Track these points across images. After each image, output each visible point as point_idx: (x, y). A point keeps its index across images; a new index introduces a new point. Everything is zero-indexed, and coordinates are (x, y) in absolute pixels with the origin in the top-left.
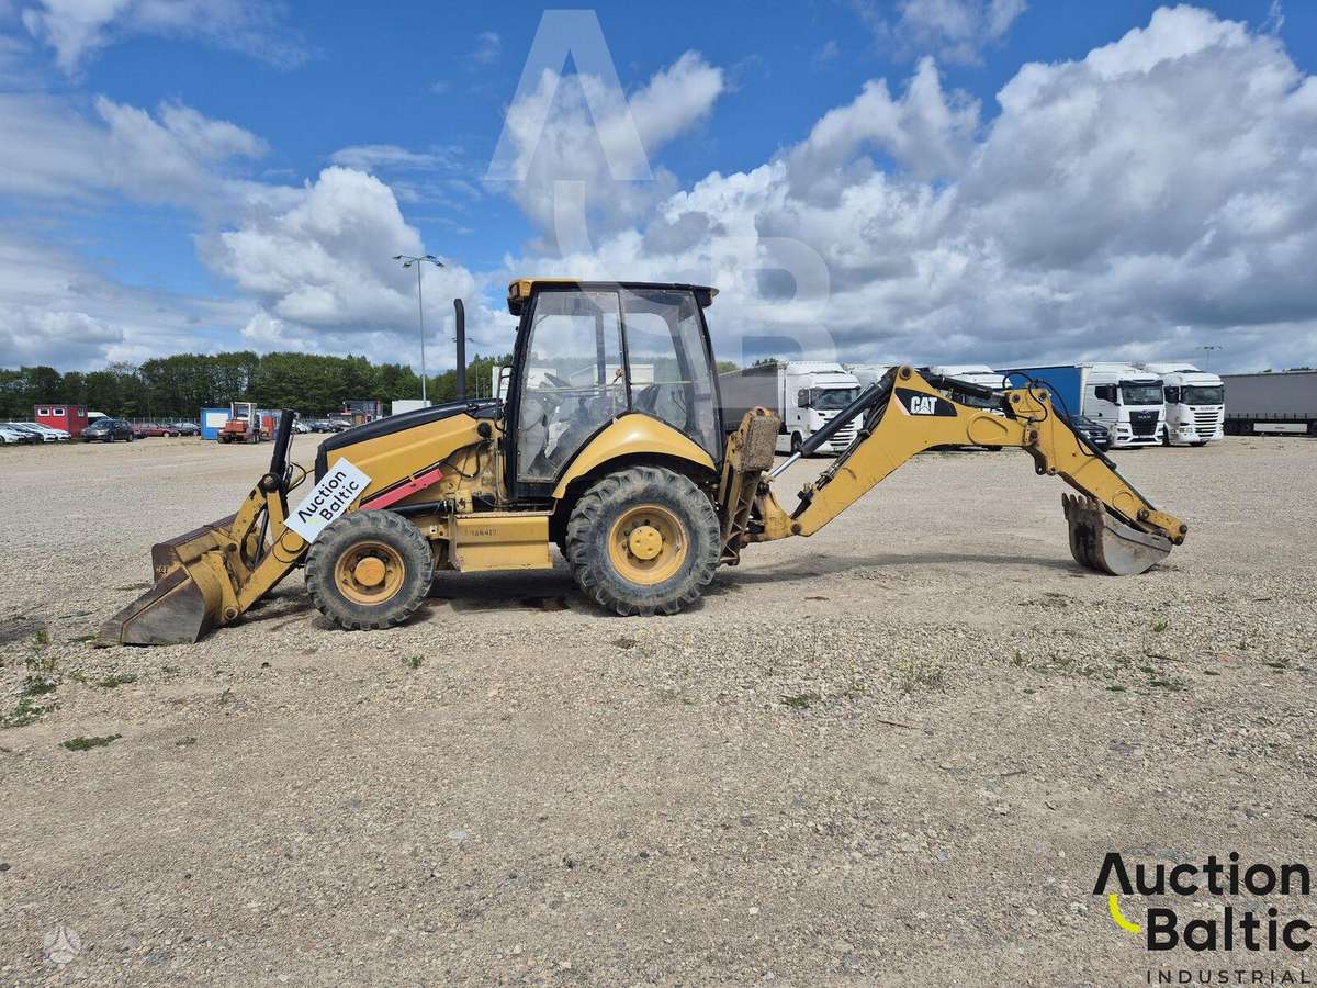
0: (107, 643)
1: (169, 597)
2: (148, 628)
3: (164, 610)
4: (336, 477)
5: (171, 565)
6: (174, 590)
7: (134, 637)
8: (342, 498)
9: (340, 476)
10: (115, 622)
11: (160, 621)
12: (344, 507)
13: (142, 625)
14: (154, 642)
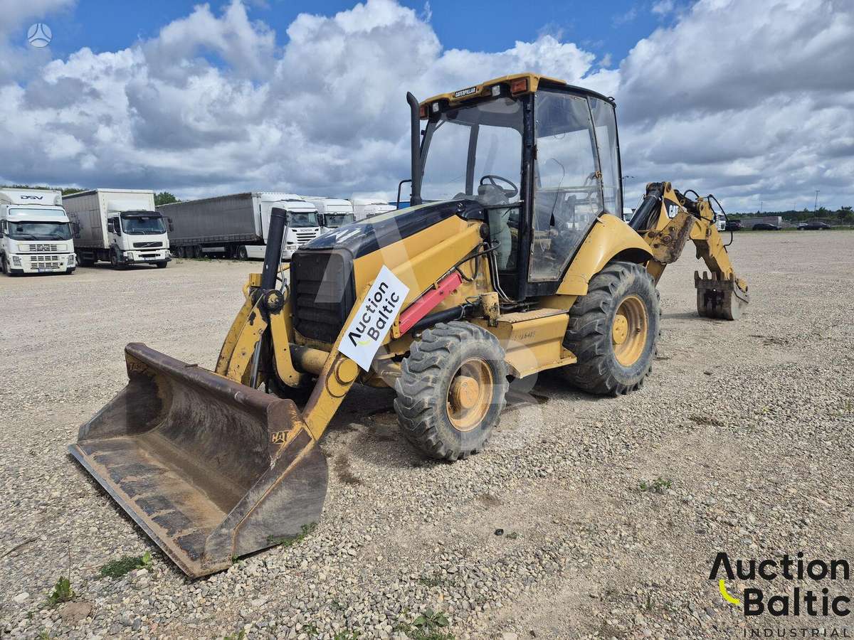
0: (217, 567)
1: (289, 474)
2: (266, 525)
3: (284, 494)
4: (380, 288)
5: (291, 427)
6: (294, 462)
7: (248, 544)
8: (386, 313)
9: (383, 287)
10: (224, 531)
11: (278, 510)
12: (389, 323)
13: (257, 524)
14: (271, 544)
